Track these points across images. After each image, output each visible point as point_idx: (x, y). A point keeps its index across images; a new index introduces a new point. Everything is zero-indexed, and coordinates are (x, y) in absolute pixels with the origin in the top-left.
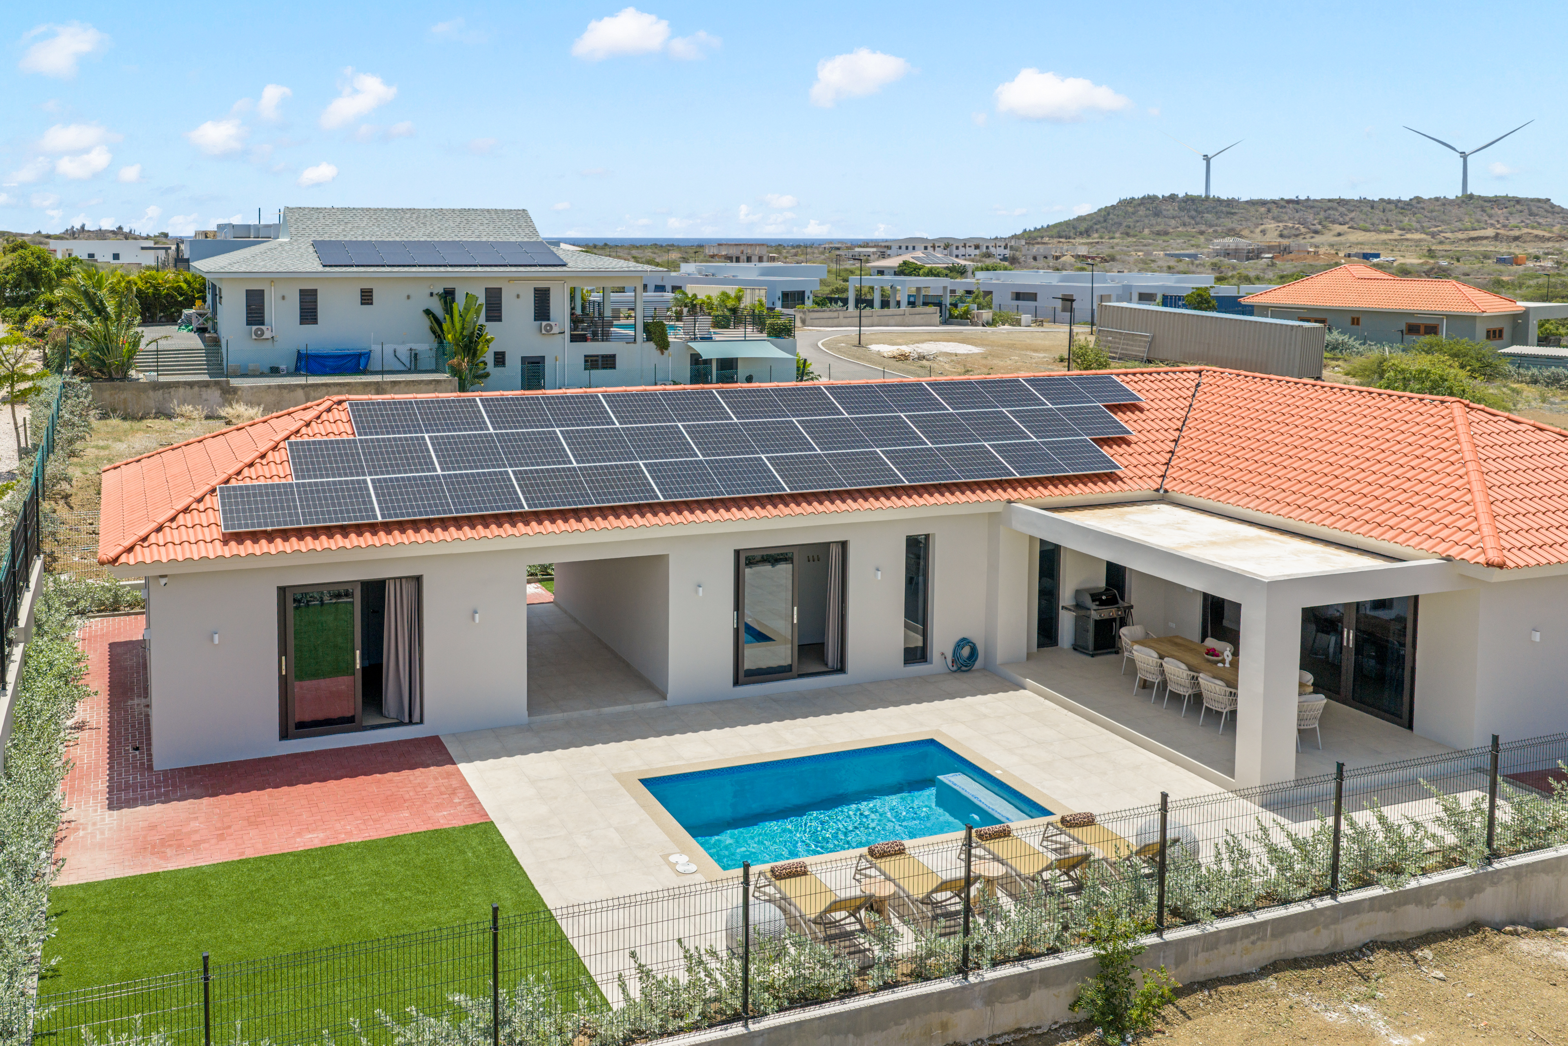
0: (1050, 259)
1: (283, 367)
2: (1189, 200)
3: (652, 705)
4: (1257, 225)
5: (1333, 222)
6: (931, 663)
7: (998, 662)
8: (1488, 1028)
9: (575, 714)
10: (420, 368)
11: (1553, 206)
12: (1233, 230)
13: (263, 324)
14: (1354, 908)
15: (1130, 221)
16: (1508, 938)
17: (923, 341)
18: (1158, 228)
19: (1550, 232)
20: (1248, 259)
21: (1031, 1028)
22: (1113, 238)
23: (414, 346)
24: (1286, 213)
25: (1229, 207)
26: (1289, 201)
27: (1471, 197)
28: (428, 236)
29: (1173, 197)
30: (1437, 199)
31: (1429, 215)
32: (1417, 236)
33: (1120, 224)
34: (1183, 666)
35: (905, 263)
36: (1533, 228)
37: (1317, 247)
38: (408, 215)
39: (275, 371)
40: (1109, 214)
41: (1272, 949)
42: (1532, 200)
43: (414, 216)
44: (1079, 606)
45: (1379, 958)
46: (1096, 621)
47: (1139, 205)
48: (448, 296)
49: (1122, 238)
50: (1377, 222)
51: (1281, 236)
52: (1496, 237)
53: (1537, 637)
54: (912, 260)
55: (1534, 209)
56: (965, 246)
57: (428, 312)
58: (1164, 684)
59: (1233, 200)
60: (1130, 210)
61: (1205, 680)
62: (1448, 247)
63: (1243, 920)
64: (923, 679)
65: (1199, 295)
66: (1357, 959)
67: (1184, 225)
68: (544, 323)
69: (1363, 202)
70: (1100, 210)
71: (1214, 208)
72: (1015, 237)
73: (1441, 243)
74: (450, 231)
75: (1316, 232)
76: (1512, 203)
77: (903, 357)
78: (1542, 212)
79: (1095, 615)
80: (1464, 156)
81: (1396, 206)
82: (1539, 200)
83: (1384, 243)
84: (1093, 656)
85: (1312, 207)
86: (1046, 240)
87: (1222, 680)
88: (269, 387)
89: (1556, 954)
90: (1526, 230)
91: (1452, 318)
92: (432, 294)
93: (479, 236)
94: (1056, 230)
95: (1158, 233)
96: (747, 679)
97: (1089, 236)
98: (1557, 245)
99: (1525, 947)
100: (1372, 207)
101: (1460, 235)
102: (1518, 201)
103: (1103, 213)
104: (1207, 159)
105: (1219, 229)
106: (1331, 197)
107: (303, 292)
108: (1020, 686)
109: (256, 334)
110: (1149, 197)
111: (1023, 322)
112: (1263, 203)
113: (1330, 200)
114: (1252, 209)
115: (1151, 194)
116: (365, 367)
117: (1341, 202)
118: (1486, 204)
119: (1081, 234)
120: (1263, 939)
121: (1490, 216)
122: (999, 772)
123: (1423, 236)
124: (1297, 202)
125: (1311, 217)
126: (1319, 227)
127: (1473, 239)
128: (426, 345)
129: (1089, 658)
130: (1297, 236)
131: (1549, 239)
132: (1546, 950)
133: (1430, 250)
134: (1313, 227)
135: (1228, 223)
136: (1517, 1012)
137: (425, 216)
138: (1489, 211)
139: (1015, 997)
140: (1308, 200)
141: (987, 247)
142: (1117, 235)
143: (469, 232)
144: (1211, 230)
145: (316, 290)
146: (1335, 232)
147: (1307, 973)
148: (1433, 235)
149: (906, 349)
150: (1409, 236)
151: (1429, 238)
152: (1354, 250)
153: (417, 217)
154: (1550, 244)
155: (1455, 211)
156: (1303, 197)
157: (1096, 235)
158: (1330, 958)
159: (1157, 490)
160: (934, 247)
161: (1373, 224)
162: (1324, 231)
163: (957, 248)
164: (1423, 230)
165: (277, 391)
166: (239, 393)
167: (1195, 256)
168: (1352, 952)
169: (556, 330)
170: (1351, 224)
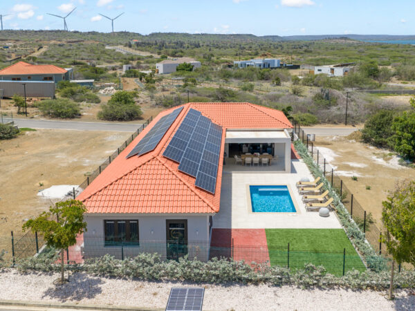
34: (258, 158)
61: (263, 159)
91: (55, 75)
122: (267, 184)
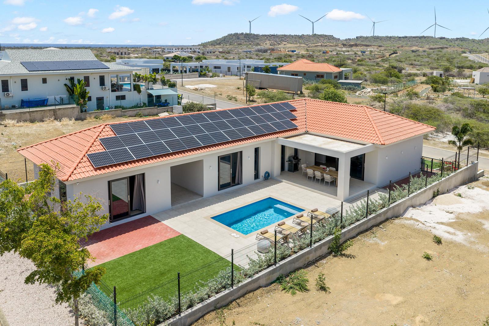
0: (212, 53)
1: (17, 105)
2: (247, 34)
3: (200, 199)
4: (264, 42)
5: (283, 41)
6: (260, 179)
7: (275, 176)
8: (396, 238)
9: (182, 204)
10: (64, 103)
11: (334, 37)
12: (258, 43)
13: (8, 91)
14: (370, 219)
15: (231, 41)
16: (393, 220)
17: (199, 84)
18: (239, 43)
19: (333, 44)
20: (264, 52)
21: (322, 255)
22: (227, 46)
23: (61, 96)
24: (271, 38)
25: (257, 37)
26: (272, 35)
27: (315, 34)
28: (60, 59)
29: (242, 34)
30: (308, 35)
31: (306, 39)
32: (303, 45)
33: (229, 41)
34: (320, 173)
35: (175, 55)
36: (329, 43)
37: (280, 48)
38: (51, 52)
39: (14, 107)
40: (225, 38)
41: (358, 231)
42: (329, 36)
43: (53, 52)
44: (290, 160)
45: (374, 229)
46: (294, 164)
47: (233, 36)
48: (72, 79)
49: (229, 46)
50: (294, 41)
51: (271, 45)
52: (321, 46)
53: (387, 158)
54: (177, 55)
55: (329, 38)
56: (187, 49)
57: (66, 85)
58: (314, 177)
59: (258, 35)
60: (231, 37)
61: (325, 175)
62: (311, 48)
63: (353, 226)
64: (259, 183)
65: (266, 68)
66: (371, 230)
67: (246, 42)
68: (103, 87)
69: (290, 35)
70: (223, 37)
71: (253, 37)
72: (199, 45)
73: (309, 47)
74: (66, 57)
75: (279, 44)
76: (324, 36)
77: (196, 90)
78: (331, 39)
79: (294, 162)
80: (313, 23)
81: (298, 37)
82: (330, 36)
83: (296, 47)
84: (293, 172)
85: (278, 37)
86: (208, 46)
87: (329, 175)
88: (17, 113)
89: (401, 222)
90: (328, 44)
91: (327, 73)
92: (66, 79)
93: (76, 59)
94: (211, 43)
95: (239, 44)
96: (221, 189)
97: (220, 45)
98: (335, 47)
99: (396, 222)
100: (292, 37)
101: (313, 45)
102: (326, 36)
103: (224, 38)
104: (250, 22)
105: (255, 43)
106: (282, 34)
107: (22, 80)
108: (281, 182)
109: (6, 95)
110: (236, 34)
111: (220, 76)
112: (266, 36)
113: (282, 35)
114: (263, 37)
115: (236, 32)
116: (46, 104)
117: (285, 36)
118: (319, 37)
119: (218, 44)
120: (357, 229)
121: (320, 40)
122: (289, 203)
123: (305, 45)
124: (274, 35)
125: (278, 40)
126: (280, 42)
127: (316, 46)
128: (65, 95)
129: (293, 173)
130: (274, 45)
131: (333, 46)
132: (400, 222)
133: (307, 49)
134: (278, 43)
135: (257, 41)
136: (399, 234)
137: (57, 52)
138: (319, 38)
139: (319, 249)
140: (277, 35)
141: (194, 49)
142: (228, 45)
143: (73, 58)
144: (252, 43)
145: (27, 79)
146: (284, 44)
147: (364, 234)
148: (307, 45)
149: (197, 87)
150: (301, 45)
151: (306, 46)
152: (289, 50)
153: (54, 53)
154: (333, 47)
155: (312, 38)
156: (275, 34)
157: (222, 45)
158: (367, 230)
159: (306, 131)
160: (178, 49)
161: (293, 42)
162: (281, 44)
163: (185, 49)
164: (304, 43)
165: (20, 114)
166: (6, 116)
167: (250, 52)
168: (370, 228)
169: (107, 89)
170: (287, 42)
